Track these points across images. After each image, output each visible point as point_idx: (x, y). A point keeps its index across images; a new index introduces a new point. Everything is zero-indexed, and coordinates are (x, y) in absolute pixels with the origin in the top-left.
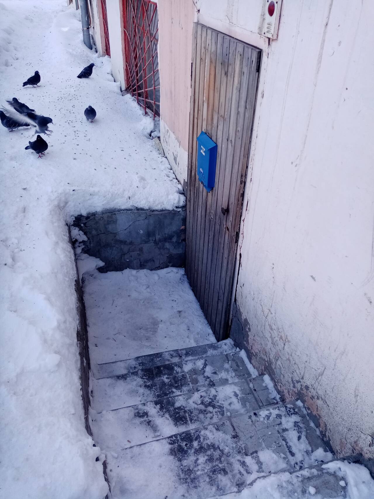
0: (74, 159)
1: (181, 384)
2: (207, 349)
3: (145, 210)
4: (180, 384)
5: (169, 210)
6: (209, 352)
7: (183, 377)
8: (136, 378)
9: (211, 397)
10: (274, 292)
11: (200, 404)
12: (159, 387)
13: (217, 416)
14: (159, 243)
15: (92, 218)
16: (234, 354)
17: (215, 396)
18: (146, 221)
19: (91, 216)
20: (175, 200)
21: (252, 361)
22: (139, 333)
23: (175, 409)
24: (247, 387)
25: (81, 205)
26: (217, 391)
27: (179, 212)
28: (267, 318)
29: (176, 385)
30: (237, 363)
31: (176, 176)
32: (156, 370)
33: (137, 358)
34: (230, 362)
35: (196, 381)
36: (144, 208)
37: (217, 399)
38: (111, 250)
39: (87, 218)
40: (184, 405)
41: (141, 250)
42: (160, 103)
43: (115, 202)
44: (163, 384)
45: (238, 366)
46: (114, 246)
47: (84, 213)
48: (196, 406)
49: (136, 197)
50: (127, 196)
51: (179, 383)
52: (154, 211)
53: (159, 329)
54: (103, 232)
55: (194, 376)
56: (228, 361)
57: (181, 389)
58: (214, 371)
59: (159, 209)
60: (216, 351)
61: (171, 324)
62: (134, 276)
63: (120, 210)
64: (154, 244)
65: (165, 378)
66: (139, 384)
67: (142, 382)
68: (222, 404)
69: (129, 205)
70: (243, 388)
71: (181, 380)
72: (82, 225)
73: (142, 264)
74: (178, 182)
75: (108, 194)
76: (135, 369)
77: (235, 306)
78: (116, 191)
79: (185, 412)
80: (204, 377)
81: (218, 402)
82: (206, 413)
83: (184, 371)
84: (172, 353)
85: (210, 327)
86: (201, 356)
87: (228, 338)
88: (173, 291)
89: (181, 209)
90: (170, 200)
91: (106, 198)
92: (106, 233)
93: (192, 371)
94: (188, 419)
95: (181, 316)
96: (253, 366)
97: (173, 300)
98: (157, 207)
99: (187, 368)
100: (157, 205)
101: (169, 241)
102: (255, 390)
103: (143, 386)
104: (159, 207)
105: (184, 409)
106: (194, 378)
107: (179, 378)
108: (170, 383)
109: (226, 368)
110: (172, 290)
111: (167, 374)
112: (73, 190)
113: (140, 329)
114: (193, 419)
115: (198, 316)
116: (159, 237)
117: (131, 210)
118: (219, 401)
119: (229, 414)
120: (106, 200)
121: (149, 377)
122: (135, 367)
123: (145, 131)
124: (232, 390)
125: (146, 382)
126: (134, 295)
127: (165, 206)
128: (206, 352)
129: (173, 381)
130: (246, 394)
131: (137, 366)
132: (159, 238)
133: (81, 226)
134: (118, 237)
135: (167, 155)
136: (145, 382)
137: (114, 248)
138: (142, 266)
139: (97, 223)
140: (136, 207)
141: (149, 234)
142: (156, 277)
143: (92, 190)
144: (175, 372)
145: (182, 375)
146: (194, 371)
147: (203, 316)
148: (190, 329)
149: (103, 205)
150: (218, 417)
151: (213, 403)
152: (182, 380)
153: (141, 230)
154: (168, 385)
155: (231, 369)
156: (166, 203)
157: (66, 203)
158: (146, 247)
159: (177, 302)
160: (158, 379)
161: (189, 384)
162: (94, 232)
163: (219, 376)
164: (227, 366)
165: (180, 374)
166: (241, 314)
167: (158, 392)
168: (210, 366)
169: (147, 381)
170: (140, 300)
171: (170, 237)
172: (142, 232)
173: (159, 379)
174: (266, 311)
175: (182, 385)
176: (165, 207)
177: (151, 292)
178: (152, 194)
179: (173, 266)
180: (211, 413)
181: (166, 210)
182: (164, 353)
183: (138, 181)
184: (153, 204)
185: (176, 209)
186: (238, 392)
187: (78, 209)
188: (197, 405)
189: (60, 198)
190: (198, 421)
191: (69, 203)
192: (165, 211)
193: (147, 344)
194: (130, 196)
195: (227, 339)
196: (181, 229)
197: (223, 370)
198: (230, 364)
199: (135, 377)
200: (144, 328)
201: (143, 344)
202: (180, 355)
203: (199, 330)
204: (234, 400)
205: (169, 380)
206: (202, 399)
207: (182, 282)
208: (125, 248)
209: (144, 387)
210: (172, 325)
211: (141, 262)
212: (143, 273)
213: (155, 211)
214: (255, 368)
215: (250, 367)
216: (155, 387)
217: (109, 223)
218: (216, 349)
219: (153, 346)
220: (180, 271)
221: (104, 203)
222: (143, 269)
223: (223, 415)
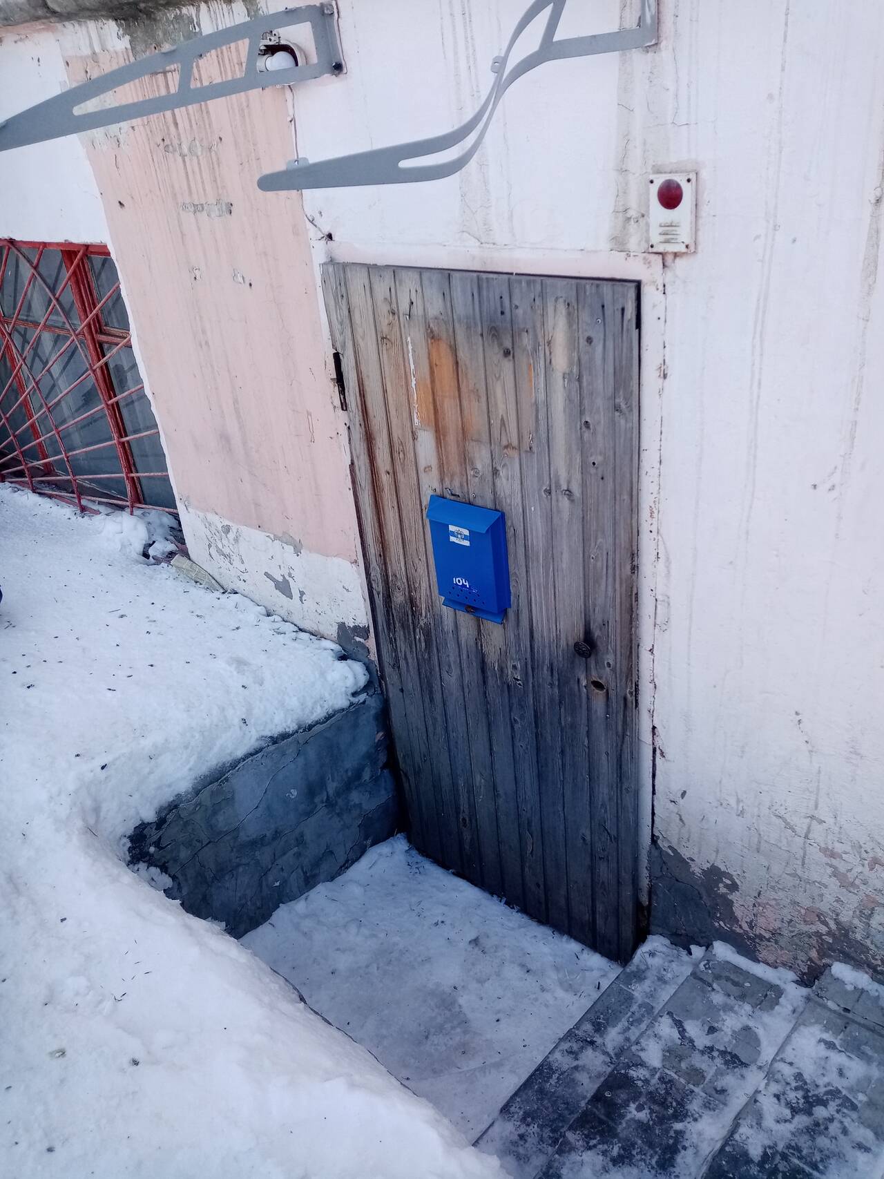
0: (29, 687)
1: (676, 1101)
2: (626, 989)
3: (292, 735)
4: (674, 1104)
5: (343, 710)
6: (636, 994)
7: (665, 1083)
8: (578, 1158)
9: (794, 1084)
10: (819, 772)
11: (793, 1117)
12: (643, 1142)
13: (849, 1119)
14: (336, 802)
15: (170, 817)
16: (708, 964)
17: (799, 1076)
18: (301, 760)
19: (170, 813)
20: (346, 678)
21: (760, 956)
22: (433, 1051)
23: (761, 1164)
24: (827, 1014)
25: (136, 796)
26: (791, 1064)
27: (364, 702)
28: (811, 836)
29: (671, 1111)
30: (728, 979)
31: (295, 625)
32: (599, 1106)
33: (505, 1110)
34: (715, 986)
35: (696, 1075)
36: (287, 730)
37: (808, 1081)
38: (233, 882)
39: (161, 823)
40: (767, 1142)
41: (300, 841)
42: (167, 471)
43: (216, 749)
44: (644, 1128)
45: (736, 984)
46: (238, 865)
47: (149, 815)
48: (791, 1127)
49: (256, 711)
50: (237, 721)
51: (671, 1103)
52: (310, 727)
53: (465, 1010)
54: (205, 843)
55: (683, 1065)
56: (710, 985)
57: (690, 1114)
58: (707, 1028)
59: (319, 717)
60: (647, 983)
61: (481, 981)
62: (306, 916)
63: (235, 764)
64: (326, 811)
65: (635, 1113)
66: (599, 1167)
67: (601, 1158)
68: (829, 1084)
69: (253, 740)
70: (825, 1022)
71: (667, 1093)
72: (152, 849)
73: (308, 875)
74: (312, 637)
75: (193, 737)
76: (526, 1141)
77: (655, 853)
78: (204, 719)
79: (784, 1157)
80: (703, 1053)
81: (817, 1086)
82: (822, 1127)
83: (655, 1068)
84: (565, 1046)
85: (565, 938)
86: (630, 1014)
87: (646, 938)
88: (420, 903)
89: (365, 694)
90: (333, 685)
91: (190, 748)
92: (212, 840)
93: (669, 1057)
94: (807, 1169)
95: (486, 950)
96: (768, 964)
97: (437, 924)
98: (315, 714)
99: (653, 1055)
100: (313, 709)
101: (356, 783)
102: (846, 1010)
103: (610, 1164)
104: (319, 713)
105: (777, 1151)
106: (687, 1068)
107: (659, 1090)
108: (654, 1115)
109: (721, 1003)
110: (414, 900)
111: (629, 1101)
112: (103, 768)
113: (427, 1037)
114: (816, 1161)
115: (520, 927)
116: (335, 785)
117: (261, 750)
118: (814, 1081)
119: (862, 1097)
120: (193, 755)
121: (602, 1133)
122: (519, 1135)
123: (128, 550)
124: (813, 1041)
125: (606, 1150)
126: (343, 962)
127: (331, 703)
128: (630, 998)
129: (656, 1108)
130: (842, 1031)
131: (522, 1130)
132: (336, 787)
133: (148, 853)
134: (243, 837)
135: (230, 586)
136: (604, 1153)
137: (241, 869)
138: (309, 882)
139: (186, 824)
140: (271, 737)
141: (312, 790)
142: (357, 890)
143: (147, 744)
144: (640, 1083)
145: (659, 1079)
146: (672, 1054)
147: (530, 921)
148: (530, 966)
149: (190, 769)
150: (853, 1121)
151: (810, 1094)
152: (671, 1092)
153: (292, 790)
154: (654, 1124)
155: (731, 1001)
156: (330, 694)
157: (97, 810)
158: (310, 828)
159: (448, 922)
160: (624, 1125)
161: (692, 1092)
162: (184, 854)
163: (724, 1028)
164: (718, 998)
165: (654, 1081)
166: (684, 863)
167: (652, 1156)
168: (690, 1021)
169: (606, 1147)
170: (367, 966)
171: (358, 774)
172: (295, 793)
173: (627, 1123)
174: (801, 824)
175: (681, 1104)
176: (332, 706)
177: (374, 933)
178: (286, 688)
179: (374, 843)
180: (831, 1120)
181: (336, 712)
182: (550, 1059)
183: (235, 673)
184: (303, 710)
185: (355, 700)
186: (827, 1036)
187: (132, 812)
188: (790, 1122)
189: (81, 803)
190: (828, 1157)
191: (105, 807)
192: (333, 715)
193: (474, 1064)
194: (244, 717)
195: (644, 942)
196: (376, 741)
197: (721, 1013)
198: (720, 990)
199: (574, 1157)
200: (432, 1030)
201: (465, 1069)
202: (589, 1039)
203: (551, 958)
204: (838, 1059)
205: (647, 1111)
206: (783, 1101)
207: (418, 868)
208: (264, 856)
209: (614, 1165)
210: (486, 985)
211: (305, 873)
212: (320, 893)
213: (315, 725)
214: (776, 968)
215: (759, 970)
216: (634, 1149)
217: (216, 810)
218: (643, 976)
219: (493, 1061)
220: (395, 845)
221: (192, 763)
222: (314, 886)
223: (854, 1107)
